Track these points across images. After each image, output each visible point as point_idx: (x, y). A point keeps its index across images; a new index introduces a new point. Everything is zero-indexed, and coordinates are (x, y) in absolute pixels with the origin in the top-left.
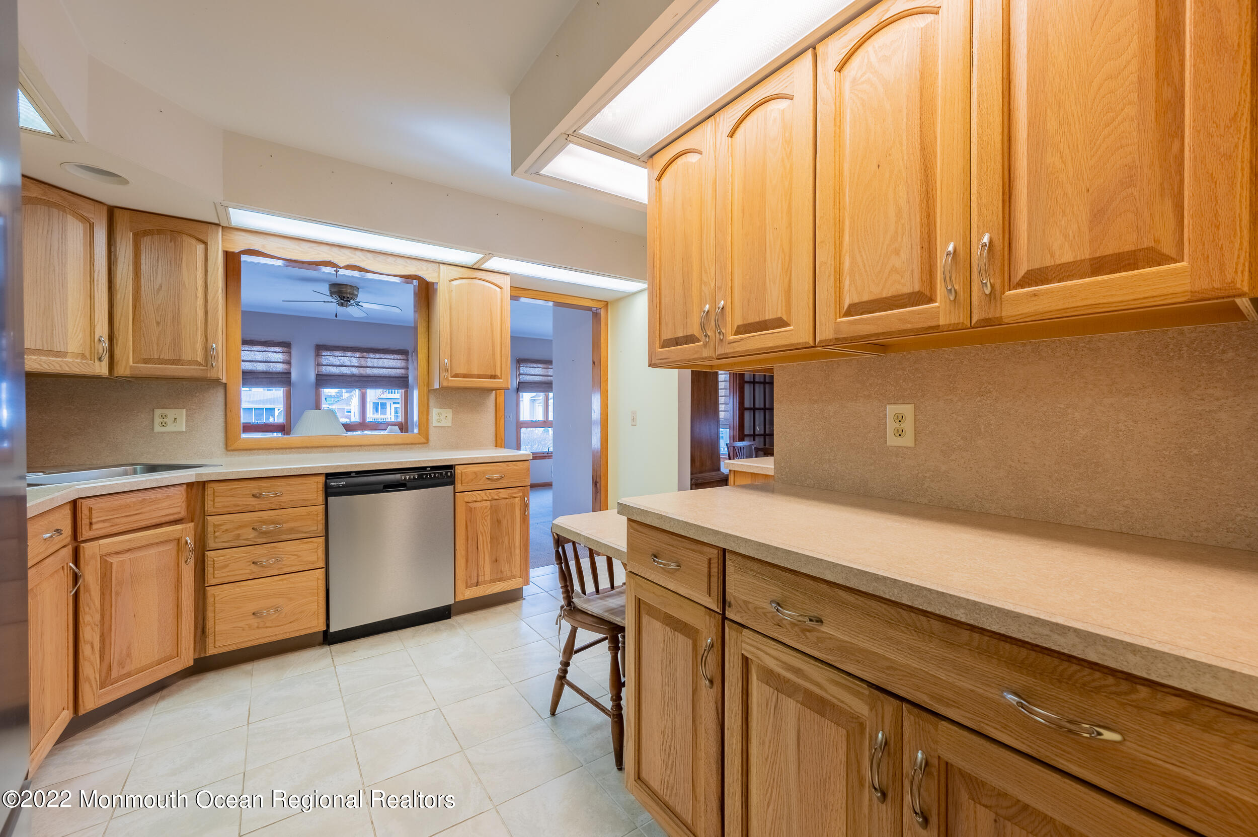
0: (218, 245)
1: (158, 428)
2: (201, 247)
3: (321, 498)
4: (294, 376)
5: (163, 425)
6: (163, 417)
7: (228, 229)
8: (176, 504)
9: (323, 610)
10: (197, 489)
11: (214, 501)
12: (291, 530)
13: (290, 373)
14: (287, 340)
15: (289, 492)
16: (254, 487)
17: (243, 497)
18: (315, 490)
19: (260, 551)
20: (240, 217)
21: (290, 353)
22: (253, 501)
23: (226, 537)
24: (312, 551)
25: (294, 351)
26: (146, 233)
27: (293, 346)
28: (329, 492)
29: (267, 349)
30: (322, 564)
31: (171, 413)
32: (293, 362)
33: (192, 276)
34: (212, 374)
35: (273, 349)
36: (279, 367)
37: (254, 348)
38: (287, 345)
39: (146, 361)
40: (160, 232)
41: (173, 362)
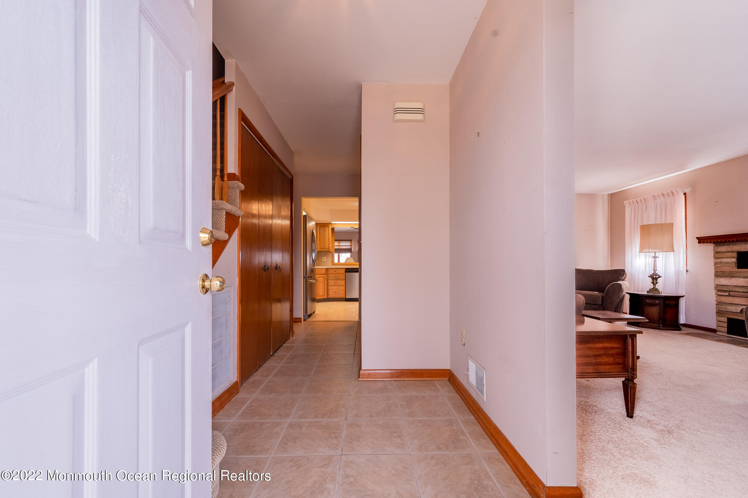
0: (330, 227)
1: (322, 261)
2: (328, 228)
3: (345, 273)
4: (353, 250)
5: (323, 260)
6: (323, 258)
7: (332, 224)
8: (324, 272)
9: (345, 294)
10: (327, 269)
11: (330, 272)
12: (340, 278)
13: (351, 249)
14: (351, 239)
15: (339, 271)
16: (334, 270)
17: (333, 271)
18: (343, 271)
19: (336, 281)
20: (333, 222)
21: (351, 243)
22: (334, 272)
23: (331, 278)
24: (343, 282)
25: (353, 242)
26: (321, 227)
27: (352, 240)
28: (346, 272)
29: (346, 242)
30: (345, 285)
31: (324, 258)
32: (353, 246)
33: (327, 233)
34: (329, 250)
35: (347, 242)
36: (349, 247)
37: (343, 242)
38: (351, 240)
39: (321, 249)
40: (322, 226)
41: (324, 248)
